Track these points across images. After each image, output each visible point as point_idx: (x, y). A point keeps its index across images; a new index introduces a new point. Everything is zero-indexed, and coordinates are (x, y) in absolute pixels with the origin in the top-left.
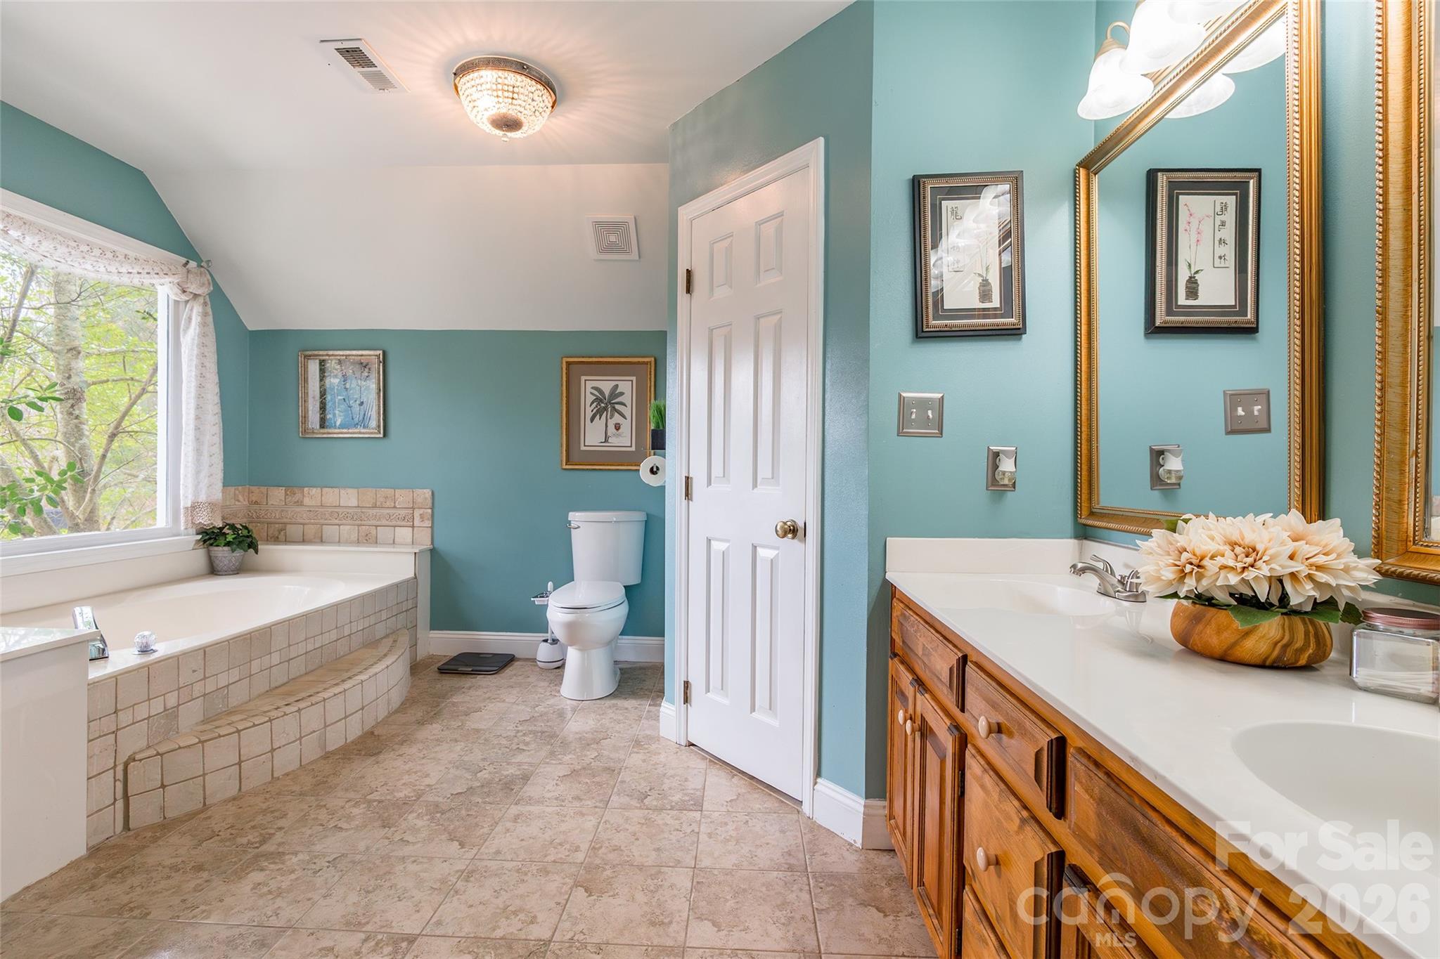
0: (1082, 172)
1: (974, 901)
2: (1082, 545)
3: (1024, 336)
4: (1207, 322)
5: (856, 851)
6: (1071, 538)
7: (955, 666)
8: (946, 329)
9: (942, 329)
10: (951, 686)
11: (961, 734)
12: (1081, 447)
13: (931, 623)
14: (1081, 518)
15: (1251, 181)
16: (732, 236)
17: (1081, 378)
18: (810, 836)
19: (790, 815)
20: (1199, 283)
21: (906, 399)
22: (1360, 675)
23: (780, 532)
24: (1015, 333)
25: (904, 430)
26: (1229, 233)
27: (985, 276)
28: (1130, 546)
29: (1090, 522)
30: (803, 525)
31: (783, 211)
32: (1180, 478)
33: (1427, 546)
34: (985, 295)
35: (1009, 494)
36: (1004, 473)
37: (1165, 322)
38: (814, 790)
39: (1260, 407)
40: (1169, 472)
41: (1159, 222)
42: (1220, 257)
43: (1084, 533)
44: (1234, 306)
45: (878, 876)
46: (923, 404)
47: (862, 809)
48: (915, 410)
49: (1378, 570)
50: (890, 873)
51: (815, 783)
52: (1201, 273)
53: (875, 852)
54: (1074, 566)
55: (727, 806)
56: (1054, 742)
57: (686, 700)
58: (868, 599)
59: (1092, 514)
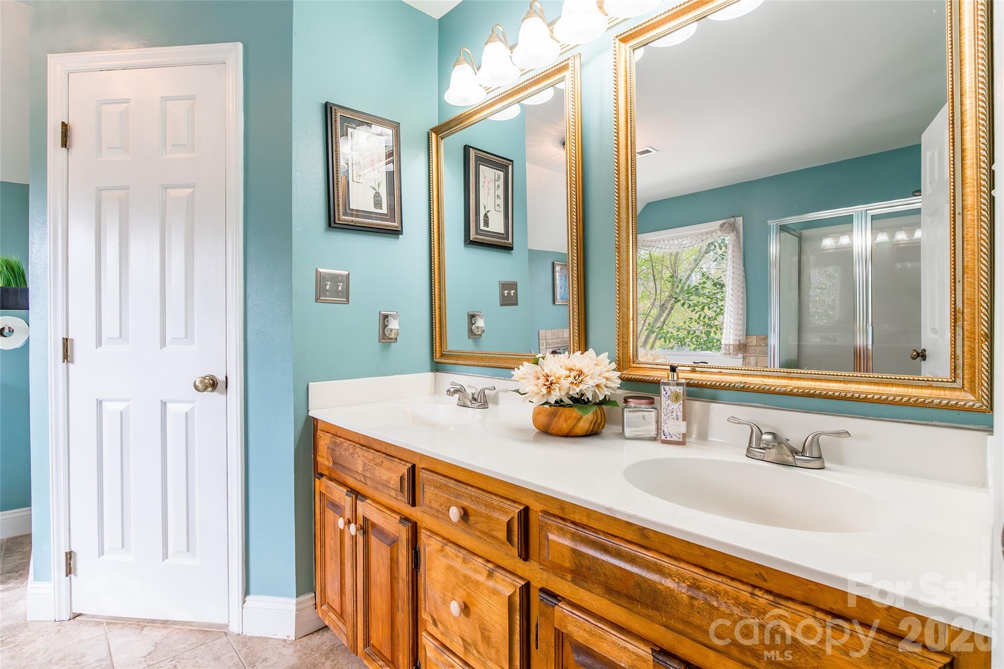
0: (434, 136)
1: (433, 641)
2: (436, 376)
3: (400, 236)
4: (493, 241)
5: (291, 644)
6: (429, 372)
7: (406, 474)
8: (352, 224)
9: (350, 223)
10: (402, 490)
11: (413, 522)
12: (435, 313)
13: (368, 444)
14: (436, 358)
15: (510, 166)
16: (129, 102)
17: (434, 268)
18: (245, 650)
19: (219, 640)
20: (489, 218)
21: (322, 274)
22: (628, 432)
23: (200, 386)
24: (396, 233)
25: (321, 298)
26: (501, 192)
27: (377, 189)
28: (469, 374)
29: (443, 361)
30: (225, 378)
31: (196, 96)
32: (483, 331)
33: (639, 364)
34: (378, 204)
35: (393, 344)
36: (391, 330)
37: (475, 238)
38: (243, 608)
39: (514, 291)
40: (478, 327)
41: (471, 178)
42: (498, 205)
43: (437, 367)
44: (503, 234)
45: (317, 655)
46: (335, 278)
47: (294, 608)
48: (329, 283)
49: (620, 378)
50: (325, 648)
51: (244, 602)
52: (490, 212)
53: (307, 637)
54: (448, 391)
55: (145, 661)
56: (522, 512)
57: (69, 571)
58: (295, 434)
59: (442, 356)
